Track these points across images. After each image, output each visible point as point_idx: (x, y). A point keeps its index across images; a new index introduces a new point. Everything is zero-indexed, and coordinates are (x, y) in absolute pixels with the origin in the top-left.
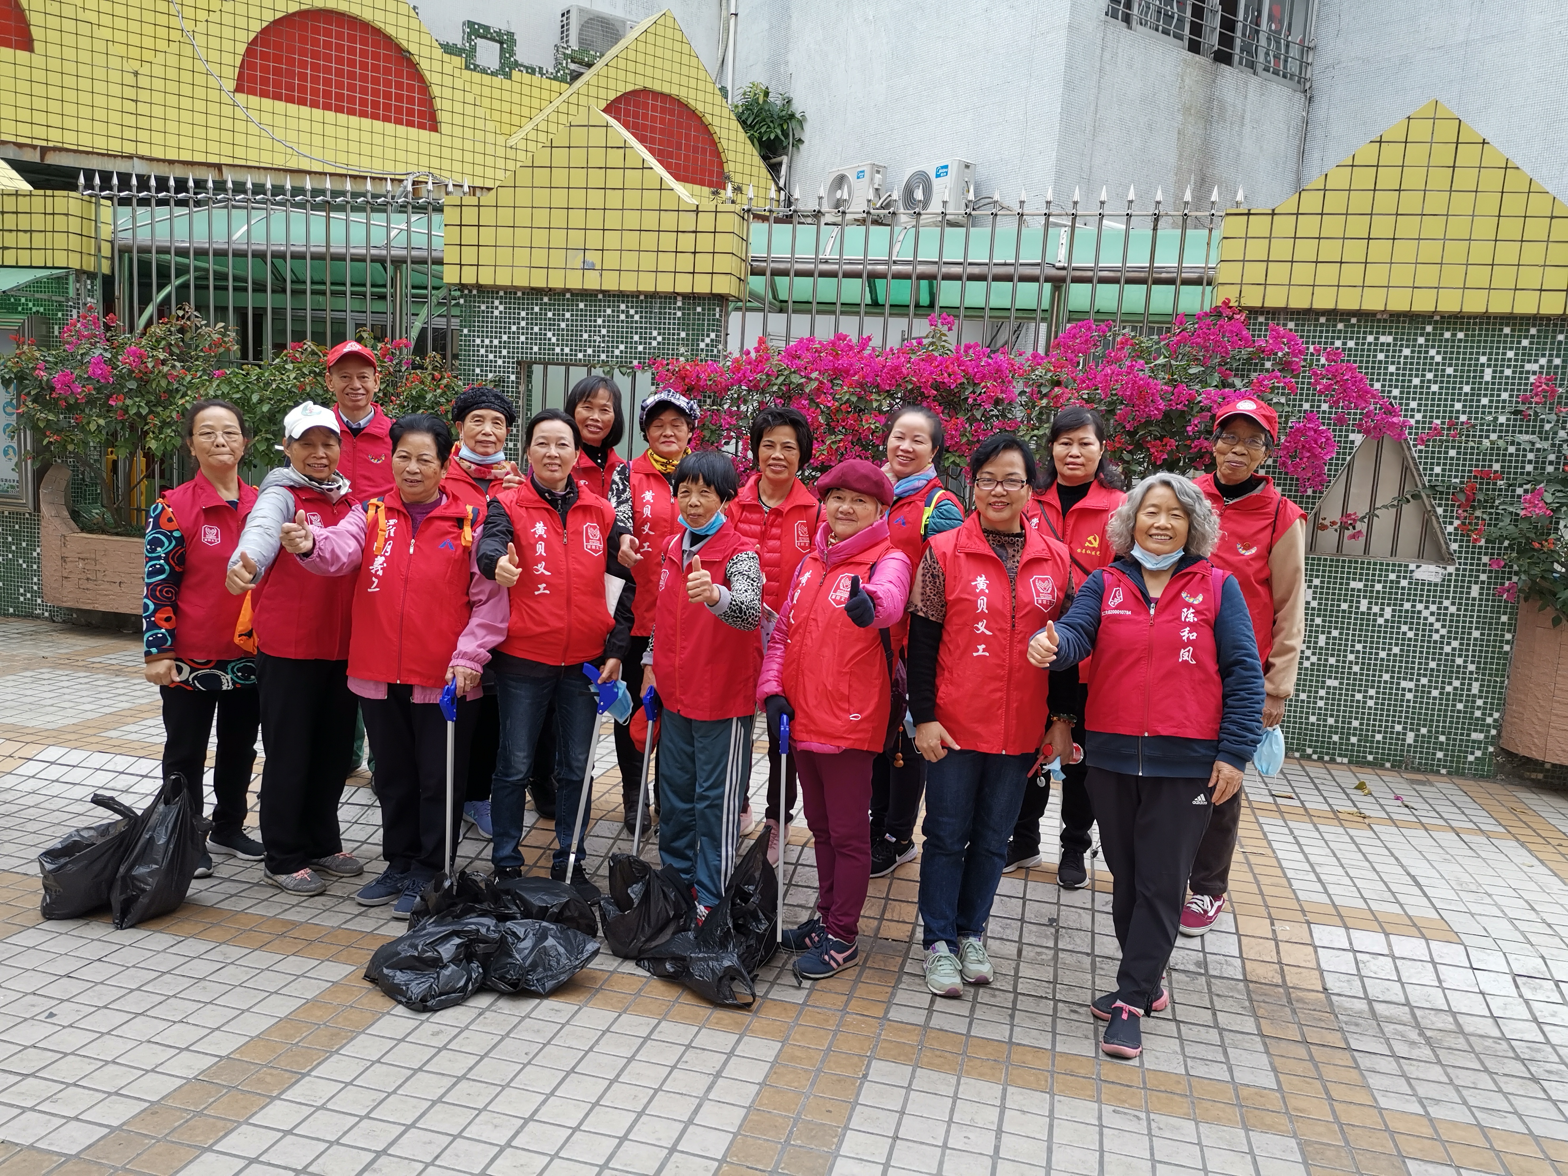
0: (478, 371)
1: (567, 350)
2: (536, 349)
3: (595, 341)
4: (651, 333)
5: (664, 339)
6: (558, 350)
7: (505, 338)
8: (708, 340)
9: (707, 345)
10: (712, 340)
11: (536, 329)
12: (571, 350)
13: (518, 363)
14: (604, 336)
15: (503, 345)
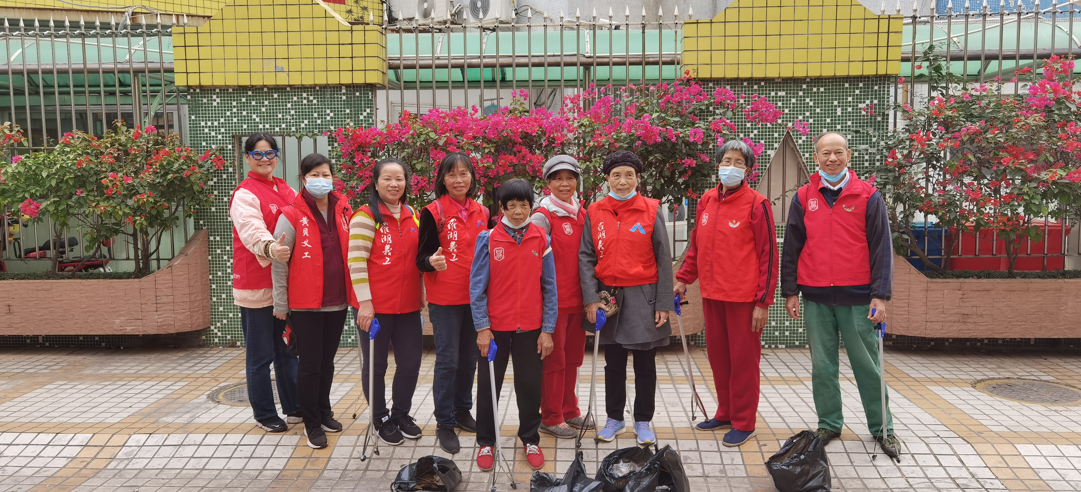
0: (204, 144)
1: (267, 126)
2: (245, 126)
3: (287, 119)
4: (325, 111)
5: (335, 115)
6: (261, 126)
7: (222, 120)
8: (365, 114)
9: (365, 117)
10: (368, 114)
11: (244, 113)
12: (270, 126)
13: (233, 137)
14: (293, 115)
15: (221, 125)
